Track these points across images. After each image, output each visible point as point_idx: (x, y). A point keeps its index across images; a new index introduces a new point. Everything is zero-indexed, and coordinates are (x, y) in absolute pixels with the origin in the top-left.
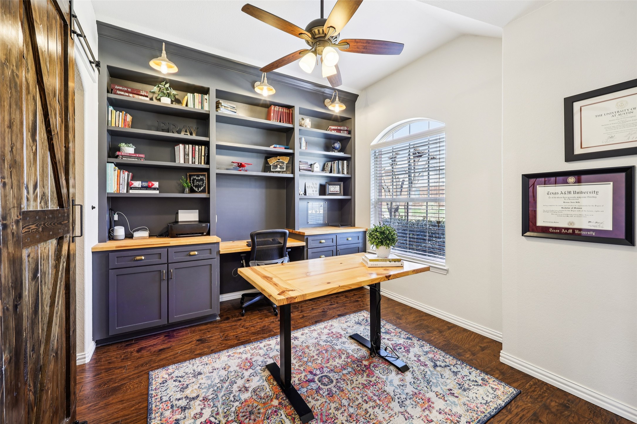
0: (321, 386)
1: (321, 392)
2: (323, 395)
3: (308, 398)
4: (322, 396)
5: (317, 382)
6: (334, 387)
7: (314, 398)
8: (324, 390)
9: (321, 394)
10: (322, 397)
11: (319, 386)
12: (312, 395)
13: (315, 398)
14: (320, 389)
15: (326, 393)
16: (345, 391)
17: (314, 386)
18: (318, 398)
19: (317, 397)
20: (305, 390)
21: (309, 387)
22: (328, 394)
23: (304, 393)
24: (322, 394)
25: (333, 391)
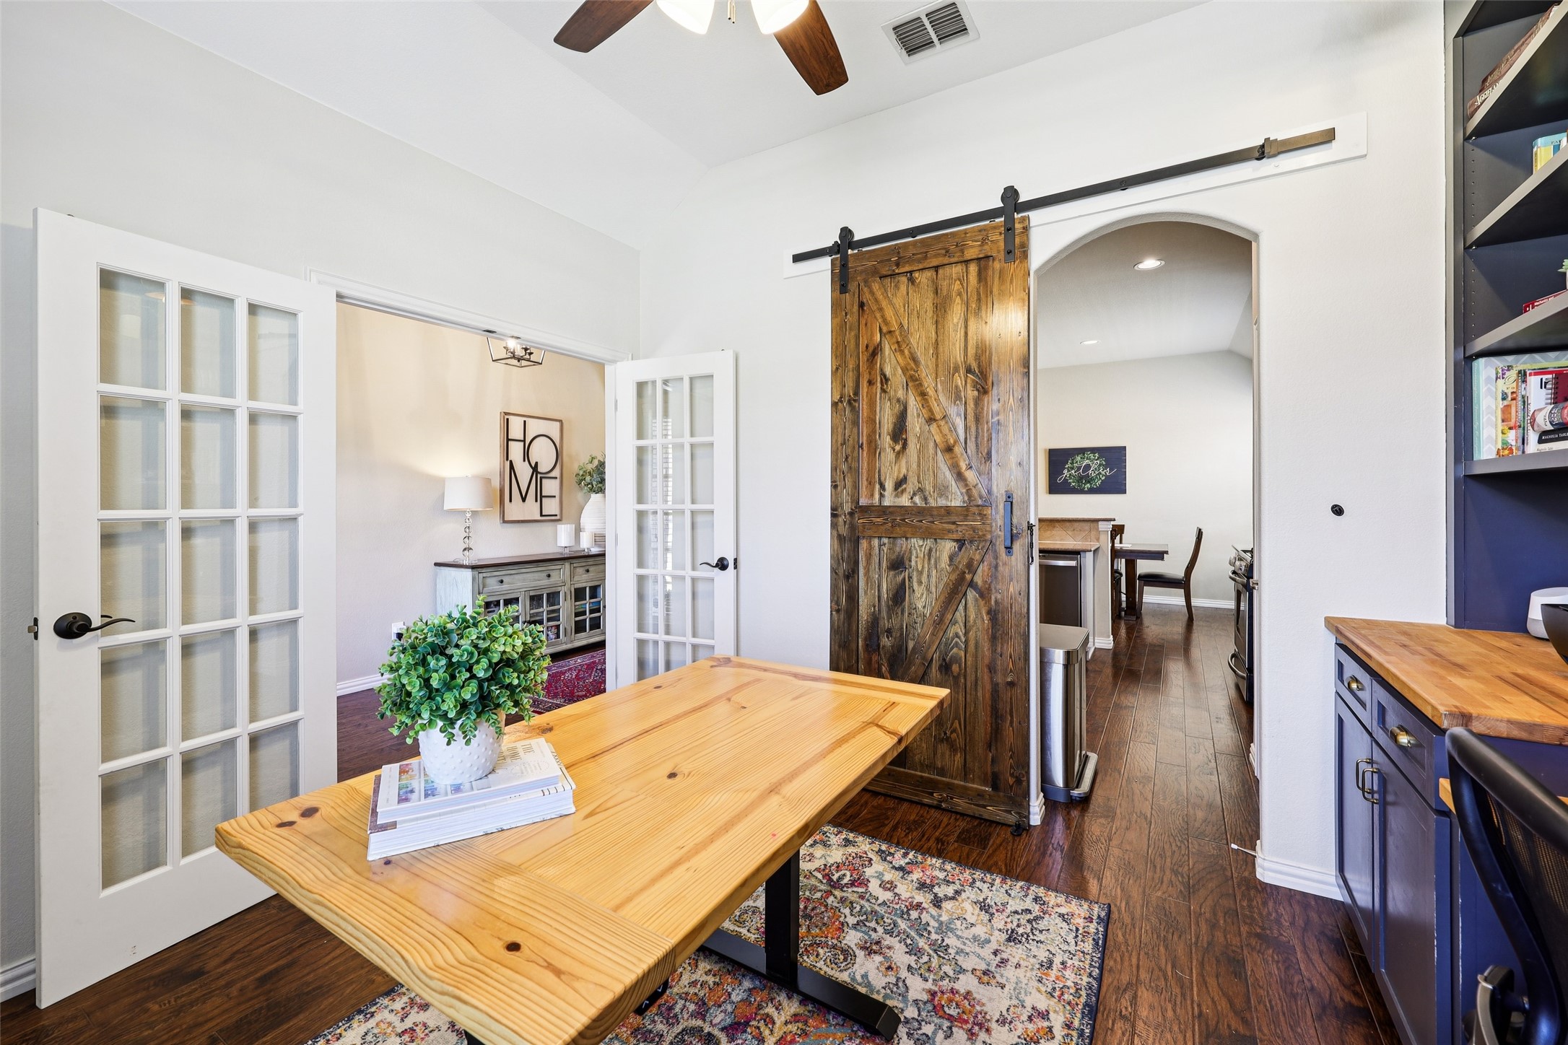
0: (699, 1023)
1: (692, 1007)
2: (683, 1002)
3: (717, 980)
4: (685, 997)
5: (716, 1032)
6: (662, 1035)
7: (701, 985)
8: (686, 1017)
9: (691, 1001)
10: (683, 995)
11: (704, 1020)
12: (710, 989)
13: (699, 986)
14: (698, 1013)
15: (677, 1009)
16: (629, 1032)
17: (719, 1017)
18: (692, 991)
19: (697, 991)
20: (736, 997)
21: (729, 1008)
22: (670, 1009)
23: (733, 990)
24: (688, 1004)
25: (661, 1022)
